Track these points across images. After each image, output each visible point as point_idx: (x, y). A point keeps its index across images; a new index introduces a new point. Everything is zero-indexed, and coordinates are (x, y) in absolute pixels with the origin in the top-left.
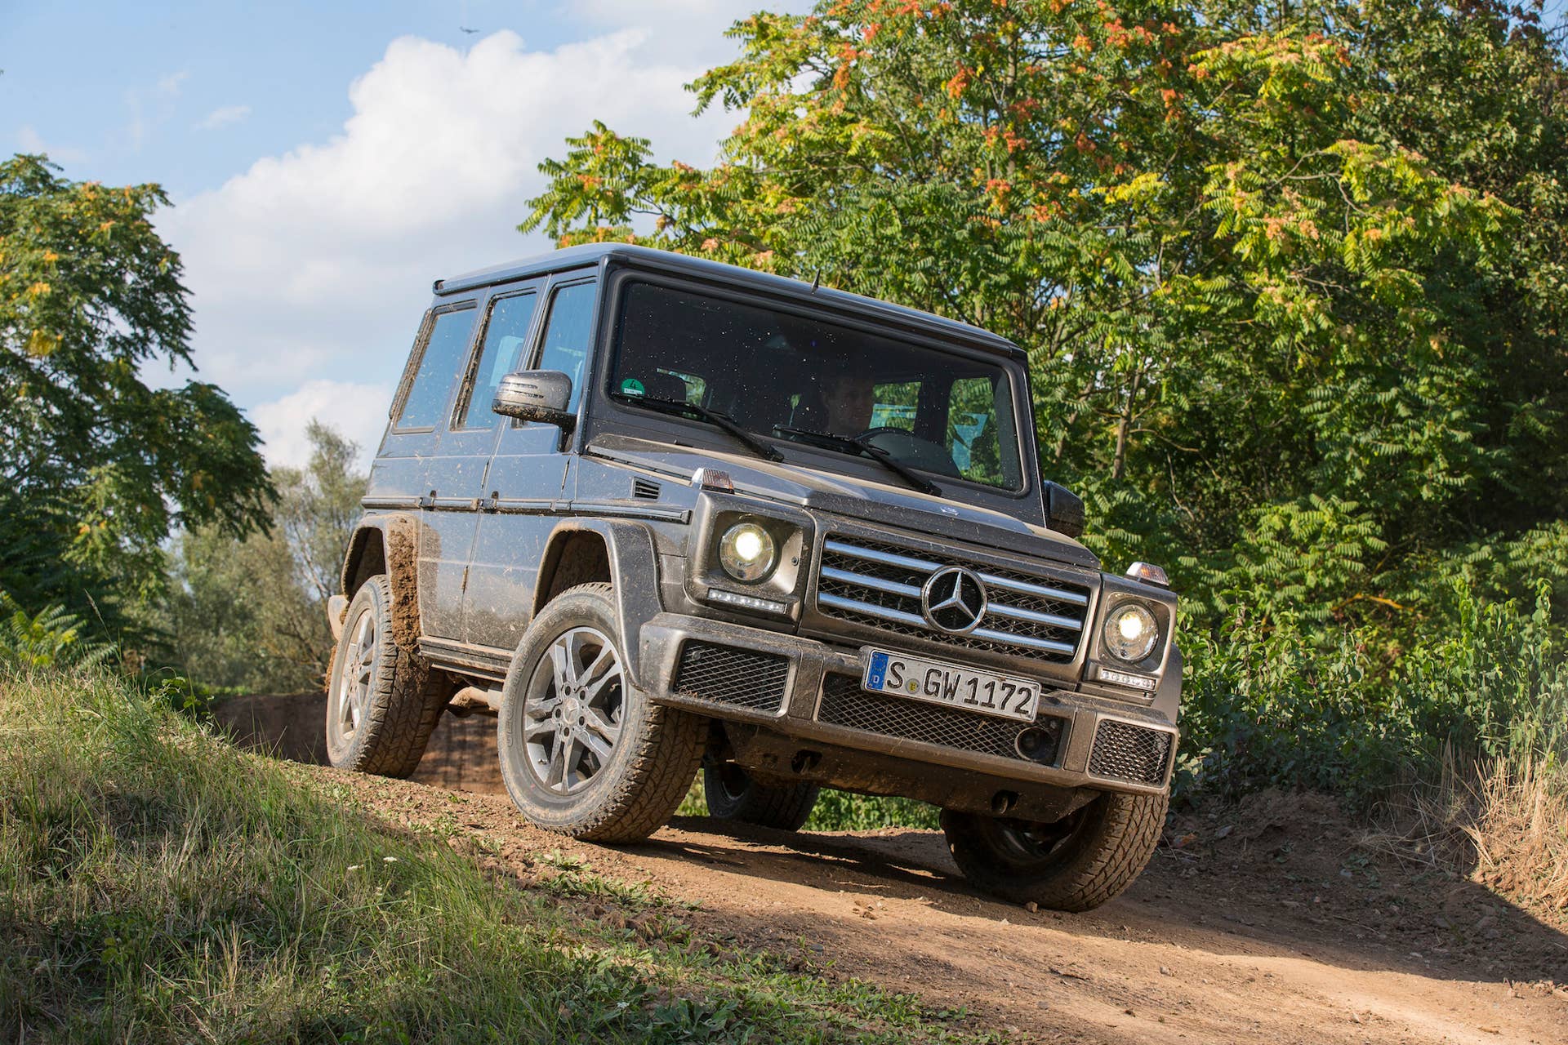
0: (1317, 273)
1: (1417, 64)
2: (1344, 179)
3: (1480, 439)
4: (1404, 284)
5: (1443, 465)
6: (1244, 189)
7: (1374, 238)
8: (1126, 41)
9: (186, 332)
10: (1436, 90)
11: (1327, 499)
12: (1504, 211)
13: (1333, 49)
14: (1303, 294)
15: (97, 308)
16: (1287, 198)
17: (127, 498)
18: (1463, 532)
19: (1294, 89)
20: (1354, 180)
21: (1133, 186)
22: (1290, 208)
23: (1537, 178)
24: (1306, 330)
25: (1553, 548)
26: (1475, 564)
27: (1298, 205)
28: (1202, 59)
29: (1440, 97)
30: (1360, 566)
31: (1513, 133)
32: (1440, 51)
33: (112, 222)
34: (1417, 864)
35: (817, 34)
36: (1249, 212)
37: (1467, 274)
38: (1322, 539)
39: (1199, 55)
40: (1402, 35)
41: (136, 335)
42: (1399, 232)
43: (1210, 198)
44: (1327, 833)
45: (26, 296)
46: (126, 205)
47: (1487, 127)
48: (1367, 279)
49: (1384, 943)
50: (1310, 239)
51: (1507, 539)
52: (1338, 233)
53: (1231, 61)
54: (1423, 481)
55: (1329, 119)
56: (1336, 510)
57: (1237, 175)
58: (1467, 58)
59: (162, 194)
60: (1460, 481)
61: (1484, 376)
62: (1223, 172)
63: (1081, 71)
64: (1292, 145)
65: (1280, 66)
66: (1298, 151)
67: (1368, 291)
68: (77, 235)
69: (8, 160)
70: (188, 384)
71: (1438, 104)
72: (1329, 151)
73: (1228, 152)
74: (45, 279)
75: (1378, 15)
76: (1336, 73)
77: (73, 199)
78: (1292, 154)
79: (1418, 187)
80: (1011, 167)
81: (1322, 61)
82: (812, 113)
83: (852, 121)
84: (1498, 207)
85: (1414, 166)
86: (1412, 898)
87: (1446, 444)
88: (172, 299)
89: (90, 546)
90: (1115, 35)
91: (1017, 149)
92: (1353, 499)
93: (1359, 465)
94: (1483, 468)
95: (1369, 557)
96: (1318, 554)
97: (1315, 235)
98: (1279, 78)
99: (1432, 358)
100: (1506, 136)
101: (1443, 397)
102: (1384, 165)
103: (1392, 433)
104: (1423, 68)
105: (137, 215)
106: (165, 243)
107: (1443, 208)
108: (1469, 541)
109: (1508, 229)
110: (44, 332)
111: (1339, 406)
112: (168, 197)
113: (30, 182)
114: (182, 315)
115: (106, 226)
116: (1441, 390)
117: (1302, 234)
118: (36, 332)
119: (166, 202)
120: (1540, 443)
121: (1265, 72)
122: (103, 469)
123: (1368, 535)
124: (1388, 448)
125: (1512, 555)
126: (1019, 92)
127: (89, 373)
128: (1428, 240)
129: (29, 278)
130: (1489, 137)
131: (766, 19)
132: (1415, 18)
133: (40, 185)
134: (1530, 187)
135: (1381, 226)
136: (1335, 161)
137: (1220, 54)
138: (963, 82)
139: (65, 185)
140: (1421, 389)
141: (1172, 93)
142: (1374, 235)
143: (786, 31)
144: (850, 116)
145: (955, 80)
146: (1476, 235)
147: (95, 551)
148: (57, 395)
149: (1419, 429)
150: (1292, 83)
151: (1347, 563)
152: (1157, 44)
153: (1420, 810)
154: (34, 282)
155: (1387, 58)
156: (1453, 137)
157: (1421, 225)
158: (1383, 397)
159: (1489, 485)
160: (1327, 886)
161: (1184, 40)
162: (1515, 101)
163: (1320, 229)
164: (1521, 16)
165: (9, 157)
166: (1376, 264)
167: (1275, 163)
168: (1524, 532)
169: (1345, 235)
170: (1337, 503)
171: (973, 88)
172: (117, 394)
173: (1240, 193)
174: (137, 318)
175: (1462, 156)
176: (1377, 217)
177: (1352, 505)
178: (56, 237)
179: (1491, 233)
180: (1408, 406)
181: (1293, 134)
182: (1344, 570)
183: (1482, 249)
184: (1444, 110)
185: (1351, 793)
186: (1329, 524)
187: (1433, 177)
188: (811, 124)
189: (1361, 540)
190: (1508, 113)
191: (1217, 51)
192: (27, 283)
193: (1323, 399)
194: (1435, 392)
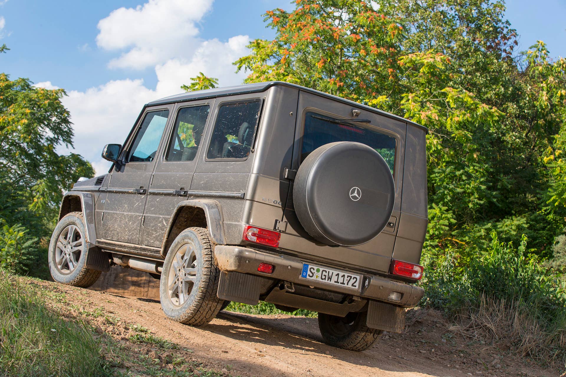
0: (437, 131)
1: (472, 66)
2: (447, 100)
3: (489, 188)
4: (466, 136)
5: (477, 196)
6: (414, 102)
7: (456, 120)
8: (377, 52)
9: (71, 136)
10: (478, 74)
11: (438, 205)
12: (499, 113)
13: (445, 58)
14: (432, 138)
15: (43, 128)
16: (428, 106)
17: (49, 190)
18: (482, 218)
19: (432, 70)
20: (451, 101)
21: (378, 99)
22: (429, 109)
23: (510, 104)
24: (433, 149)
25: (512, 225)
26: (486, 229)
27: (432, 108)
28: (402, 59)
29: (479, 77)
30: (447, 228)
31: (503, 89)
32: (480, 62)
33: (48, 101)
34: (470, 338)
35: (276, 46)
36: (416, 110)
37: (487, 134)
38: (435, 219)
39: (401, 57)
40: (468, 56)
41: (55, 137)
42: (465, 118)
43: (403, 105)
44: (437, 325)
45: (20, 123)
46: (53, 95)
47: (494, 87)
48: (454, 133)
49: (458, 369)
50: (436, 120)
51: (496, 222)
52: (445, 118)
53: (411, 60)
54: (469, 201)
55: (443, 81)
56: (440, 209)
57: (412, 97)
58: (489, 64)
59: (65, 93)
60: (482, 202)
61: (491, 167)
62: (408, 96)
63: (363, 61)
64: (430, 89)
65: (427, 63)
66: (432, 91)
67: (454, 138)
68: (37, 105)
69: (16, 79)
70: (71, 154)
71: (479, 79)
72: (443, 91)
73: (410, 90)
74: (26, 119)
75: (460, 49)
76: (446, 66)
77: (36, 93)
78: (430, 92)
79: (472, 104)
80: (338, 93)
81: (441, 61)
82: (274, 72)
83: (287, 75)
84: (498, 112)
85: (471, 97)
86: (468, 351)
87: (478, 189)
88: (67, 126)
89: (37, 205)
90: (374, 50)
91: (340, 86)
92: (446, 206)
93: (449, 195)
94: (489, 198)
95: (450, 225)
96: (434, 223)
97: (437, 118)
98: (427, 66)
99: (473, 160)
100: (501, 90)
101: (477, 174)
102: (461, 96)
103: (460, 185)
104: (474, 67)
105: (56, 99)
106: (65, 108)
107: (480, 112)
108: (484, 222)
109: (500, 119)
110: (25, 135)
111: (443, 175)
112: (67, 94)
113: (23, 86)
114: (70, 131)
115: (47, 102)
116: (477, 171)
117: (433, 117)
118: (22, 135)
119: (67, 95)
120: (508, 190)
121: (422, 65)
122: (42, 180)
123: (451, 218)
124: (459, 190)
125: (499, 226)
126: (342, 68)
127: (39, 149)
128: (474, 122)
129: (21, 118)
130: (495, 90)
131: (259, 41)
132: (472, 51)
133: (26, 88)
134: (508, 107)
135: (459, 116)
136: (445, 95)
137: (408, 58)
138: (323, 63)
139: (34, 88)
140: (470, 171)
141: (392, 70)
142: (456, 119)
143: (266, 45)
144: (286, 74)
145: (320, 62)
146: (490, 121)
147: (39, 207)
148: (28, 156)
149: (469, 184)
150: (431, 68)
151: (443, 227)
152: (387, 54)
153: (472, 318)
154: (22, 119)
155: (463, 63)
156: (483, 90)
157: (473, 117)
158: (458, 173)
159: (491, 203)
160: (437, 345)
161: (397, 54)
162: (504, 79)
163: (439, 116)
164: (506, 52)
165: (17, 79)
166: (457, 129)
167: (425, 94)
168: (502, 219)
169: (447, 118)
170: (441, 207)
171: (326, 65)
172: (48, 156)
173: (413, 103)
174: (55, 132)
175: (486, 96)
176: (458, 113)
177: (446, 208)
178: (30, 105)
179: (495, 120)
180: (466, 176)
181: (431, 85)
182: (442, 229)
183: (492, 125)
184: (481, 80)
185: (446, 310)
186: (438, 214)
187: (477, 101)
188: (273, 75)
189: (448, 219)
190: (501, 83)
191: (407, 56)
192: (20, 119)
193: (438, 173)
194: (475, 172)
